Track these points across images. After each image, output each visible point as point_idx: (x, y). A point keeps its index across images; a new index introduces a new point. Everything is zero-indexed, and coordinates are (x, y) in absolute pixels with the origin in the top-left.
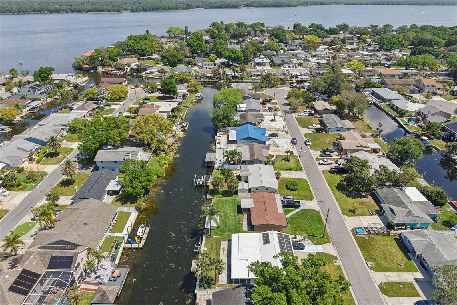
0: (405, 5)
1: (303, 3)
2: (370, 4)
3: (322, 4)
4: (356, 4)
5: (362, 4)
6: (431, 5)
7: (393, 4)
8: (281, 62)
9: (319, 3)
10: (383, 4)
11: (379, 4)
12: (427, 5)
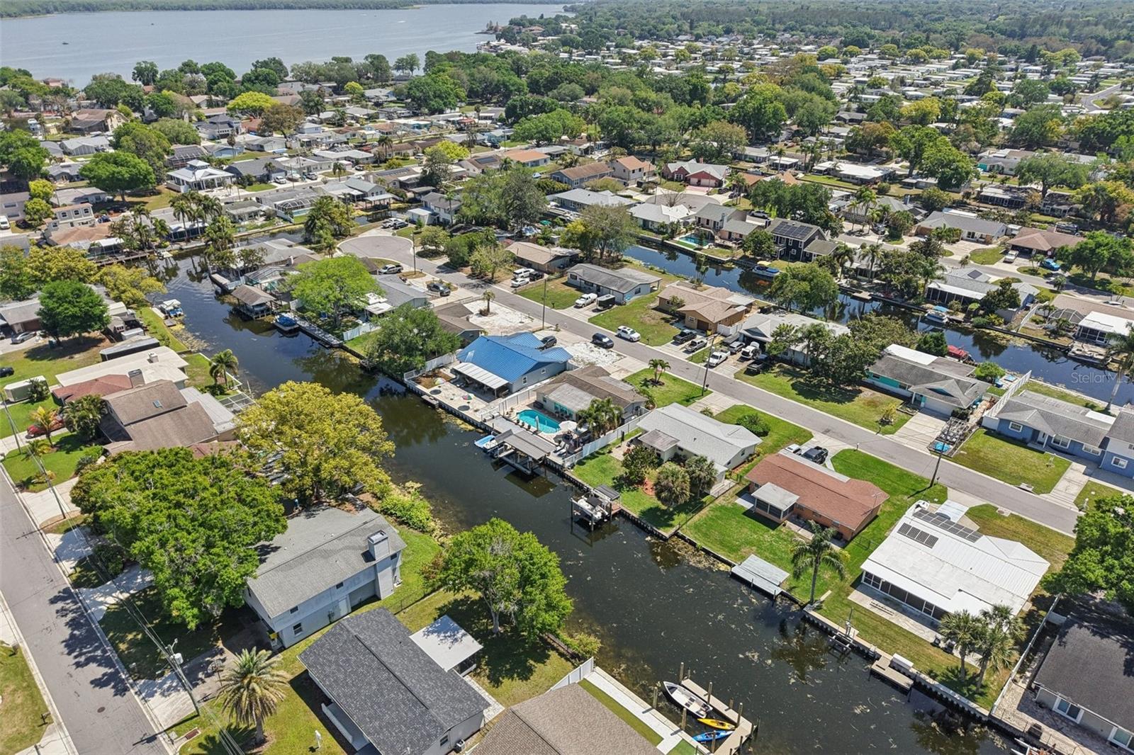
0: (300, 8)
1: (35, 8)
2: (221, 8)
3: (89, 8)
4: (185, 9)
5: (200, 8)
6: (355, 8)
7: (276, 8)
8: (265, 172)
9: (79, 5)
10: (252, 8)
11: (242, 9)
12: (346, 8)
